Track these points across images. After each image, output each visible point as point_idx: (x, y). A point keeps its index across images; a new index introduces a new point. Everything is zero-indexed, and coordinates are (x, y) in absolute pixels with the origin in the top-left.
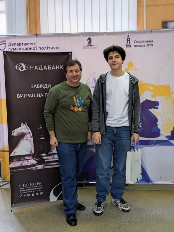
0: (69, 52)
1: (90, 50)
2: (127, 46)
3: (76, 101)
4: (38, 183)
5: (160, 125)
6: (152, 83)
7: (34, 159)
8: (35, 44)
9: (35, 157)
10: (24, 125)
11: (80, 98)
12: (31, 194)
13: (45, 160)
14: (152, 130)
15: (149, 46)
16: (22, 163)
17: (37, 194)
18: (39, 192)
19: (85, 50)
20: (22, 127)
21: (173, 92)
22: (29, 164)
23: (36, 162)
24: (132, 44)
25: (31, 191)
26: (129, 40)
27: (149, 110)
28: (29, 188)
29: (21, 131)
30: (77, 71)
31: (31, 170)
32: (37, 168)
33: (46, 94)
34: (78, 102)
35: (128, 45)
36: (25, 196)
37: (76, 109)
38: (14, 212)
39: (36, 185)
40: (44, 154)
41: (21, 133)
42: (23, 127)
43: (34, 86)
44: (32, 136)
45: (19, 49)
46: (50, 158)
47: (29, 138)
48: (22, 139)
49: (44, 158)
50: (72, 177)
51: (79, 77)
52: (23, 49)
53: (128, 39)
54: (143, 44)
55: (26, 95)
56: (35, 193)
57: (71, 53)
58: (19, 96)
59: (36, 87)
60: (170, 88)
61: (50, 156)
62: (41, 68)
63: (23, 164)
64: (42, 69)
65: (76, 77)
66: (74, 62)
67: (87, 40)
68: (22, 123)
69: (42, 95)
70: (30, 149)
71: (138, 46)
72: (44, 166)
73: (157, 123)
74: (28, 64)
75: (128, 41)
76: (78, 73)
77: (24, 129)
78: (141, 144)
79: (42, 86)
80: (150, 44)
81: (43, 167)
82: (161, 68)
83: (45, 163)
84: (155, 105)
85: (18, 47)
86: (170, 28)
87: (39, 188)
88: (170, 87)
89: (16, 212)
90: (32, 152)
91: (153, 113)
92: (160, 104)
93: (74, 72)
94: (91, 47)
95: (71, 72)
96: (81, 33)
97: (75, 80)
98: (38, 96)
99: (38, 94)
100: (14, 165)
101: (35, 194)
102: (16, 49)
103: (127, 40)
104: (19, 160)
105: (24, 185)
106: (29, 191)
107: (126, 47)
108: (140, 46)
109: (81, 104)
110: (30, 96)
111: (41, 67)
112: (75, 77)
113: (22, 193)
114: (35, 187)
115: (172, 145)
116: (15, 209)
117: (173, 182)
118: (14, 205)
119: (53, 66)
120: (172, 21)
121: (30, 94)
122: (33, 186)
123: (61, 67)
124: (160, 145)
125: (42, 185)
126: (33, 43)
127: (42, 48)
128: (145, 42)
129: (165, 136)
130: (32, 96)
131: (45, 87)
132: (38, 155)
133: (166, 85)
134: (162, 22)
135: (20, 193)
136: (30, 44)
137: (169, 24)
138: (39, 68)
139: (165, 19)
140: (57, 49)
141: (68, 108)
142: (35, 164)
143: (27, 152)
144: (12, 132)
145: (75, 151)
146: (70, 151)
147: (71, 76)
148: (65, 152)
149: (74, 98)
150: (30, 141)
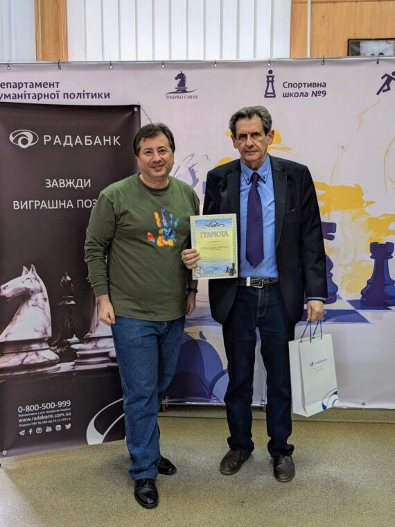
0: (133, 106)
1: (182, 101)
2: (268, 95)
4: (60, 404)
5: (337, 276)
6: (321, 181)
7: (51, 350)
8: (55, 85)
9: (54, 346)
10: (30, 272)
11: (171, 216)
12: (44, 426)
13: (78, 353)
15: (316, 96)
16: (24, 359)
17: (58, 427)
18: (63, 424)
19: (170, 100)
20: (24, 276)
21: (368, 202)
22: (41, 361)
23: (57, 356)
24: (279, 90)
25: (46, 422)
26: (272, 81)
28: (41, 415)
29: (22, 286)
30: (162, 151)
31: (45, 374)
32: (59, 369)
33: (80, 202)
34: (165, 224)
35: (268, 92)
36: (31, 431)
37: (160, 242)
38: (6, 467)
39: (56, 408)
40: (75, 339)
41: (21, 291)
42: (27, 276)
43: (51, 183)
44: (46, 296)
45: (19, 96)
46: (88, 348)
47: (41, 301)
48: (24, 303)
49: (74, 346)
50: (148, 395)
51: (167, 165)
52: (27, 96)
53: (270, 79)
54: (303, 90)
55: (33, 204)
56: (53, 426)
57: (139, 107)
58: (17, 205)
59: (57, 184)
60: (363, 194)
61: (87, 343)
62: (68, 142)
63: (27, 361)
64: (71, 144)
65: (161, 164)
66: (156, 130)
67: (176, 78)
68: (24, 267)
69: (70, 204)
70: (44, 326)
71: (291, 95)
72: (74, 365)
73: (331, 271)
74: (39, 132)
75: (270, 83)
76: (166, 156)
77: (29, 280)
79: (70, 183)
80: (319, 92)
81: (72, 367)
82: (342, 147)
83: (77, 358)
84: (327, 230)
85: (16, 91)
86: (365, 56)
87: (62, 414)
88: (361, 189)
89: (10, 468)
90: (46, 333)
92: (338, 228)
93: (156, 152)
94: (184, 95)
95: (150, 152)
96: (163, 63)
97: (157, 171)
98: (62, 206)
99: (62, 202)
100: (6, 362)
101: (54, 428)
102: (12, 96)
103: (268, 81)
104: (18, 352)
105: (28, 408)
106: (40, 421)
107: (266, 96)
108: (297, 95)
109: (172, 231)
110: (43, 205)
111: (68, 138)
112: (157, 165)
113: (24, 425)
114: (53, 411)
115: (363, 320)
116: (8, 461)
117: (364, 404)
118: (5, 452)
119: (97, 137)
120: (371, 40)
121: (43, 201)
122: (48, 410)
123: (115, 140)
124: (335, 321)
125: (69, 407)
126: (52, 83)
127: (72, 96)
128: (308, 86)
129: (348, 301)
130: (47, 206)
131: (77, 186)
132: (61, 340)
133: (353, 186)
134: (349, 40)
135: (20, 425)
136: (44, 85)
137: (363, 45)
138: (64, 142)
139: (354, 34)
140: (105, 97)
141: (142, 238)
142: (53, 360)
143: (36, 333)
144: (3, 286)
145: (154, 337)
146: (143, 335)
147: (148, 161)
148: (131, 337)
149: (156, 215)
150: (44, 309)
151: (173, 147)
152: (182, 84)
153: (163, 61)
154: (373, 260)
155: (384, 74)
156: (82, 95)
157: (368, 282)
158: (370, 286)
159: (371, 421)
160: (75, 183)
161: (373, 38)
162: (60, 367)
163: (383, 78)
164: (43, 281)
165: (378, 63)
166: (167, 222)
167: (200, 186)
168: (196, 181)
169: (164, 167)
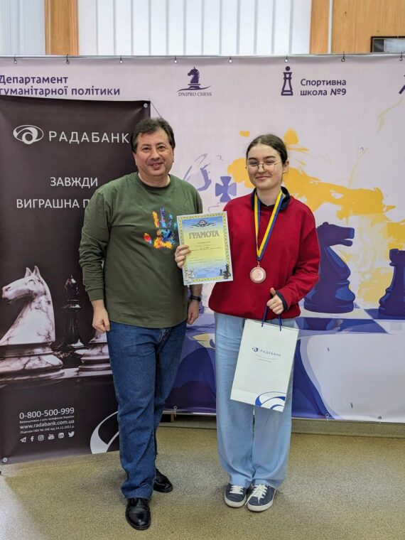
0: (143, 102)
1: (195, 99)
2: (284, 93)
4: (64, 411)
5: (354, 284)
6: (339, 184)
7: (55, 355)
8: (63, 80)
9: (58, 351)
10: (33, 274)
11: (171, 216)
12: (46, 433)
13: (82, 358)
14: (337, 296)
15: (335, 94)
16: (27, 363)
17: (61, 435)
18: (66, 432)
19: (183, 97)
20: (27, 278)
21: (388, 206)
22: (44, 366)
23: (60, 361)
24: (297, 88)
25: (48, 429)
26: (290, 78)
27: (331, 247)
28: (43, 422)
29: (25, 288)
30: (161, 147)
31: (48, 380)
32: (62, 374)
34: (164, 225)
35: (285, 89)
36: (32, 438)
37: (158, 243)
38: (7, 475)
39: (59, 415)
40: (79, 344)
41: (23, 293)
42: (30, 278)
43: (56, 181)
44: (50, 299)
45: (25, 91)
46: (93, 354)
47: (44, 304)
48: (26, 306)
49: (79, 352)
51: (165, 163)
52: (34, 91)
53: (288, 76)
54: (321, 87)
55: (37, 203)
56: (56, 433)
57: (149, 103)
58: (20, 204)
59: (62, 183)
60: (383, 198)
61: (92, 349)
62: (74, 139)
63: (29, 366)
64: (77, 141)
65: (159, 161)
66: (154, 125)
67: (189, 74)
68: (27, 269)
69: (76, 204)
70: (47, 330)
71: (309, 93)
72: (78, 371)
73: (348, 279)
74: (43, 127)
75: (287, 81)
76: (165, 153)
77: (32, 282)
78: (308, 327)
79: (76, 182)
80: (339, 90)
81: (76, 373)
82: (362, 148)
83: (82, 364)
85: (23, 86)
86: (388, 53)
87: (65, 422)
88: (381, 193)
89: (10, 476)
90: (49, 337)
91: (340, 255)
92: (356, 234)
93: (154, 148)
94: (197, 91)
95: (147, 148)
96: (176, 58)
97: (156, 169)
98: (68, 205)
99: (68, 201)
100: (8, 366)
101: (56, 436)
102: (18, 91)
103: (285, 78)
104: (19, 357)
105: (30, 415)
106: (42, 428)
107: (282, 94)
108: (315, 93)
109: (171, 232)
110: (48, 204)
111: (75, 135)
112: (156, 163)
113: (25, 432)
114: (55, 418)
115: (382, 330)
116: (9, 469)
117: (380, 418)
118: (5, 460)
119: (105, 134)
120: (396, 37)
121: (48, 200)
122: (51, 417)
123: (124, 138)
124: (352, 331)
125: (72, 415)
126: (59, 78)
127: (81, 92)
128: (327, 84)
129: (365, 310)
130: (52, 205)
131: (83, 185)
132: (65, 344)
133: (373, 190)
134: (372, 38)
135: (22, 432)
136: (51, 80)
137: (387, 43)
138: (70, 139)
139: (378, 31)
140: (115, 93)
141: (139, 240)
142: (56, 366)
143: (40, 337)
144: (4, 288)
145: (151, 345)
146: (137, 343)
147: (146, 158)
148: (125, 346)
149: (155, 214)
150: (47, 312)
151: (172, 143)
152: (195, 80)
153: (175, 56)
154: (393, 267)
156: (91, 91)
157: (387, 291)
158: (388, 294)
159: (388, 436)
160: (81, 182)
161: (398, 35)
162: (64, 373)
164: (47, 284)
165: (401, 59)
166: (166, 222)
167: (212, 188)
168: (208, 182)
169: (163, 165)
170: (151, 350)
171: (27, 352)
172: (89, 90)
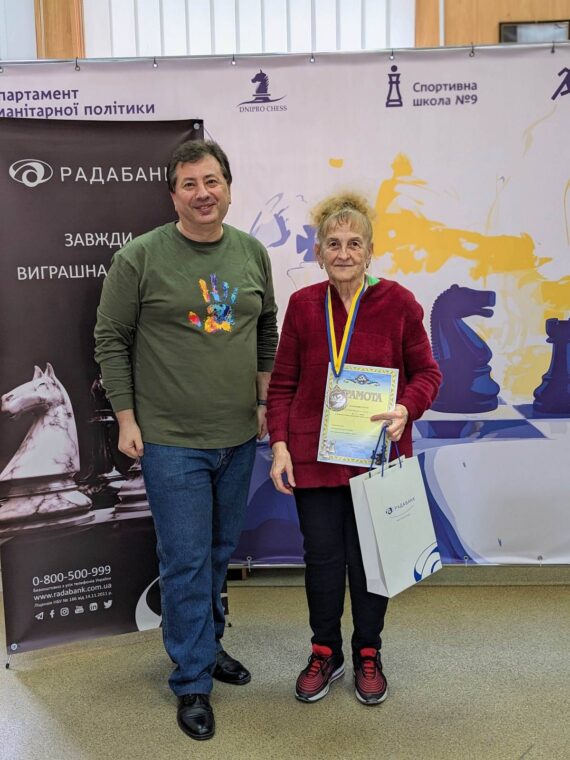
0: (194, 121)
1: (264, 115)
2: (391, 103)
3: (211, 296)
4: (95, 571)
5: (498, 369)
6: (472, 230)
7: (80, 491)
8: (72, 94)
9: (84, 484)
10: (45, 375)
11: (226, 285)
12: (72, 606)
13: (119, 494)
14: (473, 389)
15: (462, 102)
16: (40, 505)
17: (94, 606)
18: (100, 601)
19: (246, 113)
20: (36, 381)
21: (541, 259)
22: (65, 507)
23: (89, 499)
24: (408, 96)
25: (74, 599)
26: (397, 82)
27: (465, 320)
28: (67, 589)
29: (34, 395)
30: (211, 181)
31: (71, 527)
32: (92, 518)
34: (217, 298)
35: (391, 98)
36: (52, 613)
37: (209, 326)
38: (18, 668)
39: (90, 577)
40: (115, 473)
41: (33, 403)
42: (41, 381)
43: (74, 240)
44: (71, 410)
45: (17, 112)
46: (134, 486)
47: (62, 417)
48: (36, 422)
49: (115, 485)
50: (197, 564)
51: (219, 204)
52: (29, 112)
53: (394, 79)
54: (444, 94)
55: (47, 272)
56: (86, 604)
57: (200, 122)
58: (23, 274)
59: (82, 241)
60: (534, 247)
61: (133, 479)
62: (97, 177)
63: (44, 508)
64: (101, 180)
65: (209, 202)
66: (201, 149)
67: (254, 81)
68: (36, 367)
69: (102, 271)
70: (68, 455)
71: (425, 102)
72: (114, 513)
73: (489, 364)
74: (52, 162)
75: (394, 86)
76: (218, 189)
77: (44, 387)
78: (434, 434)
79: (102, 239)
80: (467, 97)
81: (112, 515)
82: (502, 178)
83: (119, 502)
84: (482, 302)
85: (13, 105)
87: (99, 587)
88: (531, 240)
89: (22, 669)
90: (71, 465)
91: (477, 330)
92: (498, 298)
93: (201, 185)
94: (266, 105)
97: (205, 214)
98: (91, 274)
99: (91, 268)
100: (13, 510)
101: (86, 608)
102: (6, 112)
103: (391, 83)
104: (30, 495)
105: (48, 579)
106: (65, 597)
107: (388, 105)
108: (433, 102)
109: (228, 308)
110: (63, 272)
111: (97, 171)
112: (203, 204)
113: (41, 605)
114: (85, 583)
115: (538, 434)
116: (20, 659)
117: (540, 558)
118: (14, 646)
119: (141, 169)
120: (533, 23)
121: (63, 267)
122: (78, 581)
124: (497, 437)
125: (108, 576)
126: (66, 92)
127: (98, 110)
128: (451, 89)
129: (515, 407)
130: (69, 274)
131: (112, 244)
132: (95, 474)
133: (519, 236)
134: (501, 24)
135: (37, 605)
136: (54, 95)
137: (522, 31)
138: (91, 178)
139: (509, 15)
140: (148, 111)
141: (181, 320)
142: (83, 507)
143: (57, 466)
144: (4, 397)
145: (206, 473)
146: (186, 471)
147: (189, 198)
149: (202, 283)
150: (67, 429)
151: (228, 176)
152: (263, 88)
153: (234, 56)
154: (551, 345)
155: (561, 69)
156: (113, 109)
157: (545, 378)
158: (546, 383)
159: (551, 583)
160: (109, 239)
161: (537, 19)
162: (94, 516)
163: (560, 74)
164: (65, 388)
165: (553, 52)
166: (220, 294)
167: (292, 242)
168: (286, 234)
169: (215, 207)
170: (205, 479)
171: (40, 488)
172: (110, 107)
